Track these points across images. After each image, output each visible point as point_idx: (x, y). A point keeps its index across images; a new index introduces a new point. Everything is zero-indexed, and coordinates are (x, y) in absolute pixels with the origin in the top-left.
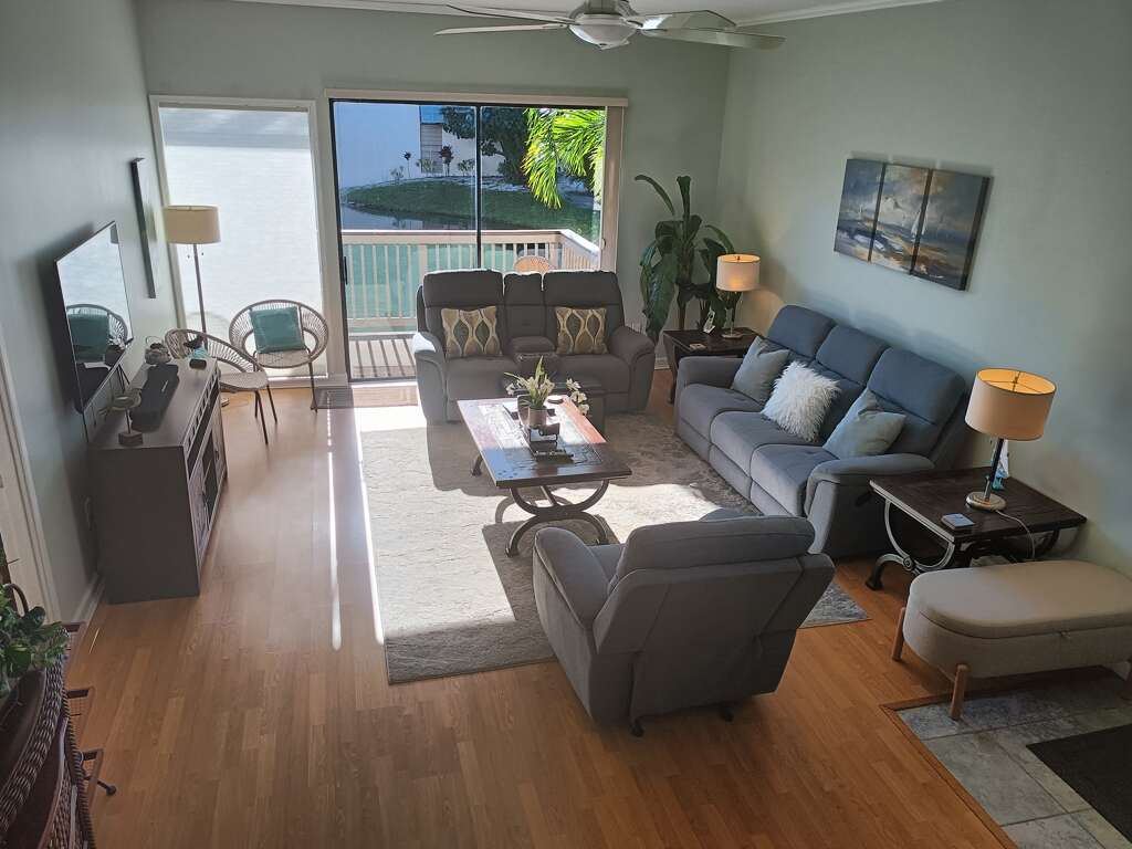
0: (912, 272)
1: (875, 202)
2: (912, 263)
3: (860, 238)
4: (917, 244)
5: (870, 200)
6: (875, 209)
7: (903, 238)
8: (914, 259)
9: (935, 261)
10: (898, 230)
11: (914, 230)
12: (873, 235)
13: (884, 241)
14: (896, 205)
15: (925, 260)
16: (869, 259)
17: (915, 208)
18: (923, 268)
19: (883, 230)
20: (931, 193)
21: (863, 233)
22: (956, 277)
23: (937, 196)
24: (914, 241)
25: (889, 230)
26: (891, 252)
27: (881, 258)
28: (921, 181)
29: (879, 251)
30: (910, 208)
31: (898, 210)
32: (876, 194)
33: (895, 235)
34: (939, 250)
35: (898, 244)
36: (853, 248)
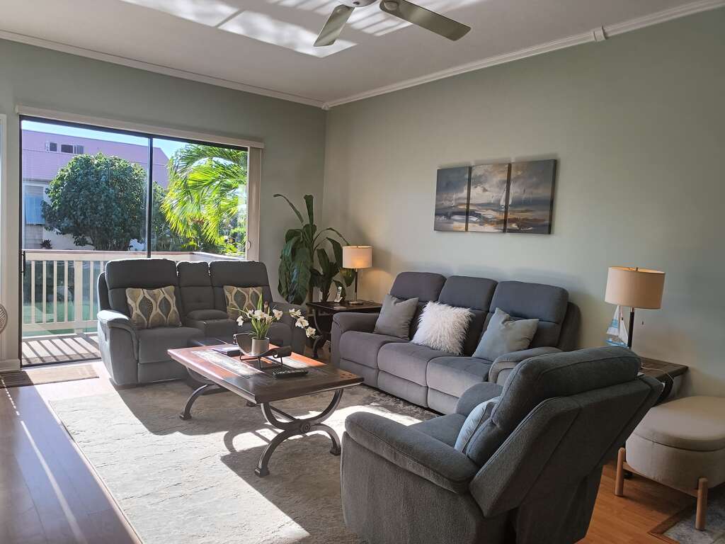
0: (504, 231)
1: (466, 192)
2: (505, 225)
3: (456, 217)
4: (506, 212)
5: (462, 191)
6: (466, 196)
7: (494, 210)
8: (505, 222)
9: (523, 219)
10: (488, 206)
11: (503, 203)
12: (467, 213)
13: (478, 215)
14: (485, 190)
15: (514, 221)
16: (467, 230)
17: (500, 189)
18: (514, 226)
19: (475, 208)
20: (512, 177)
21: (460, 213)
22: (544, 225)
23: (518, 178)
24: (503, 210)
25: (480, 207)
26: (485, 221)
27: (478, 228)
28: (503, 172)
29: (475, 222)
30: (497, 190)
31: (487, 193)
32: (466, 187)
33: (487, 210)
34: (527, 211)
35: (490, 214)
36: (452, 225)
